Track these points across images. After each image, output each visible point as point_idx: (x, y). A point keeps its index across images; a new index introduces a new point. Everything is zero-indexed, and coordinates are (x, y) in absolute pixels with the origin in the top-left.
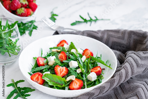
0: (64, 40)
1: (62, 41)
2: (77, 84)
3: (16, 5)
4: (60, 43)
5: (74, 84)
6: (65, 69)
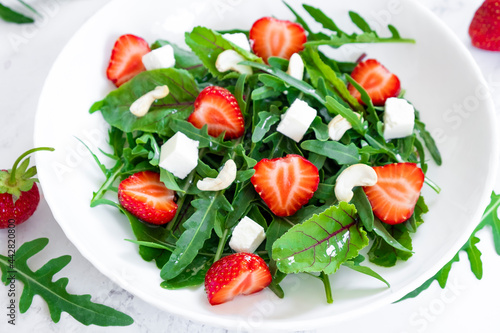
0: (123, 38)
1: (117, 44)
2: (398, 187)
4: (113, 57)
5: (388, 193)
6: (302, 169)
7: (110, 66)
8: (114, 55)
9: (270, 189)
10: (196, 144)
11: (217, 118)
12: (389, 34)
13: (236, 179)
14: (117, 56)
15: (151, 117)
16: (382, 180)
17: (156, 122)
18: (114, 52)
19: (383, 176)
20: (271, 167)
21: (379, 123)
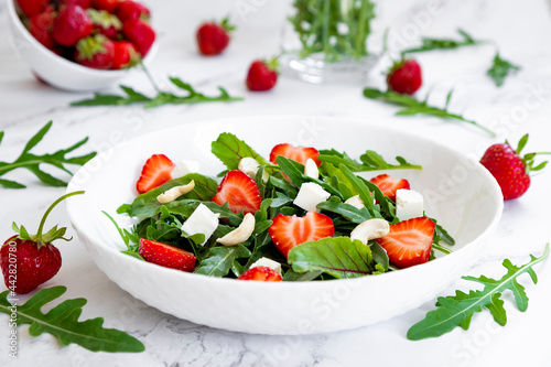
0: (154, 156)
1: (148, 161)
2: (415, 237)
3: (73, 23)
4: (143, 173)
5: (402, 241)
6: (317, 221)
7: (141, 179)
8: (145, 170)
9: (287, 240)
10: (218, 215)
11: (238, 198)
12: (398, 163)
13: (254, 233)
14: (147, 172)
15: (176, 203)
16: (395, 233)
17: (180, 205)
18: (145, 168)
19: (396, 231)
20: (287, 221)
21: (390, 204)
